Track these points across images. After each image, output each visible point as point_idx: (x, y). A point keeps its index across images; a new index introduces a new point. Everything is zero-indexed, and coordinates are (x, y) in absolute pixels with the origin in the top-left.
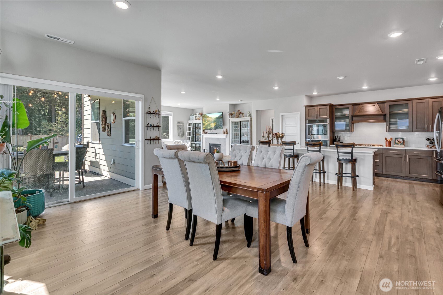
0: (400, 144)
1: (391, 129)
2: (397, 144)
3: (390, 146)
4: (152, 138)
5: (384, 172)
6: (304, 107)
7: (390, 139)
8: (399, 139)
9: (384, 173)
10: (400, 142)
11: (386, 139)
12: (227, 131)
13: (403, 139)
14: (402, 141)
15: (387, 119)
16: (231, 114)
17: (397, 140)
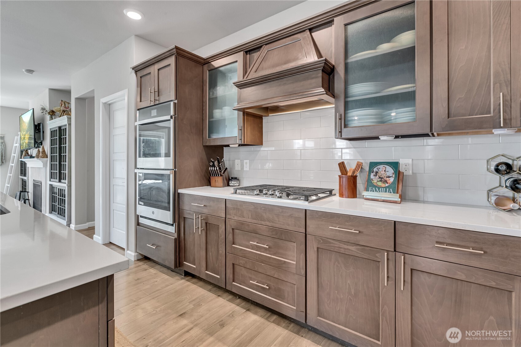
0: (386, 187)
2: (375, 187)
6: (134, 72)
7: (354, 167)
11: (342, 166)
12: (43, 152)
13: (395, 165)
14: (394, 176)
15: (339, 85)
16: (52, 112)
17: (377, 172)
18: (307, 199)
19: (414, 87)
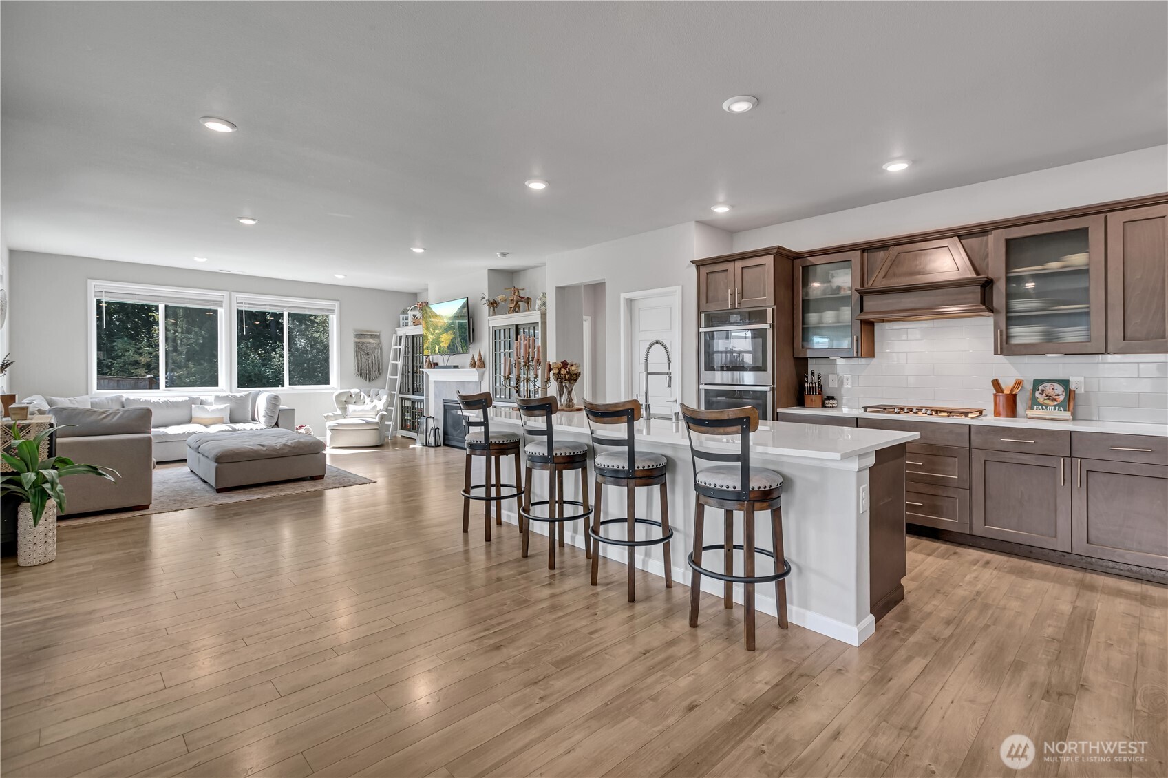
0: (1055, 406)
1: (1015, 341)
2: (1042, 405)
3: (1012, 412)
5: (979, 528)
6: (694, 267)
7: (1011, 383)
8: (1048, 384)
9: (976, 531)
10: (1055, 400)
11: (996, 383)
12: (480, 359)
13: (1065, 383)
14: (1064, 394)
15: (999, 299)
16: (495, 302)
17: (1043, 391)
18: (967, 416)
19: (1088, 308)
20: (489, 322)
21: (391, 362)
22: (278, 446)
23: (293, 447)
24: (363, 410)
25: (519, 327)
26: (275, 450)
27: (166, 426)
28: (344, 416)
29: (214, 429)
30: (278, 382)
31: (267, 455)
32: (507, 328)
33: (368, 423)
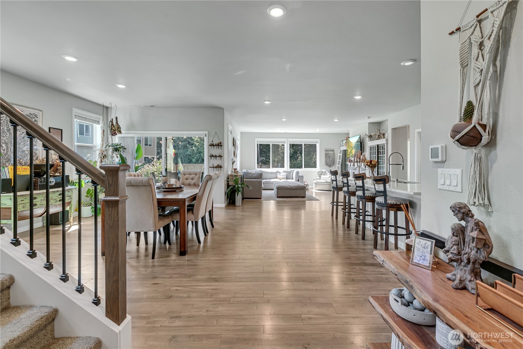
4: (215, 166)
16: (371, 136)
20: (369, 144)
21: (338, 160)
22: (293, 186)
23: (297, 187)
24: (326, 178)
25: (379, 146)
26: (291, 187)
27: (271, 179)
28: (320, 179)
29: (282, 180)
30: (300, 167)
31: (289, 188)
32: (374, 146)
33: (327, 182)
